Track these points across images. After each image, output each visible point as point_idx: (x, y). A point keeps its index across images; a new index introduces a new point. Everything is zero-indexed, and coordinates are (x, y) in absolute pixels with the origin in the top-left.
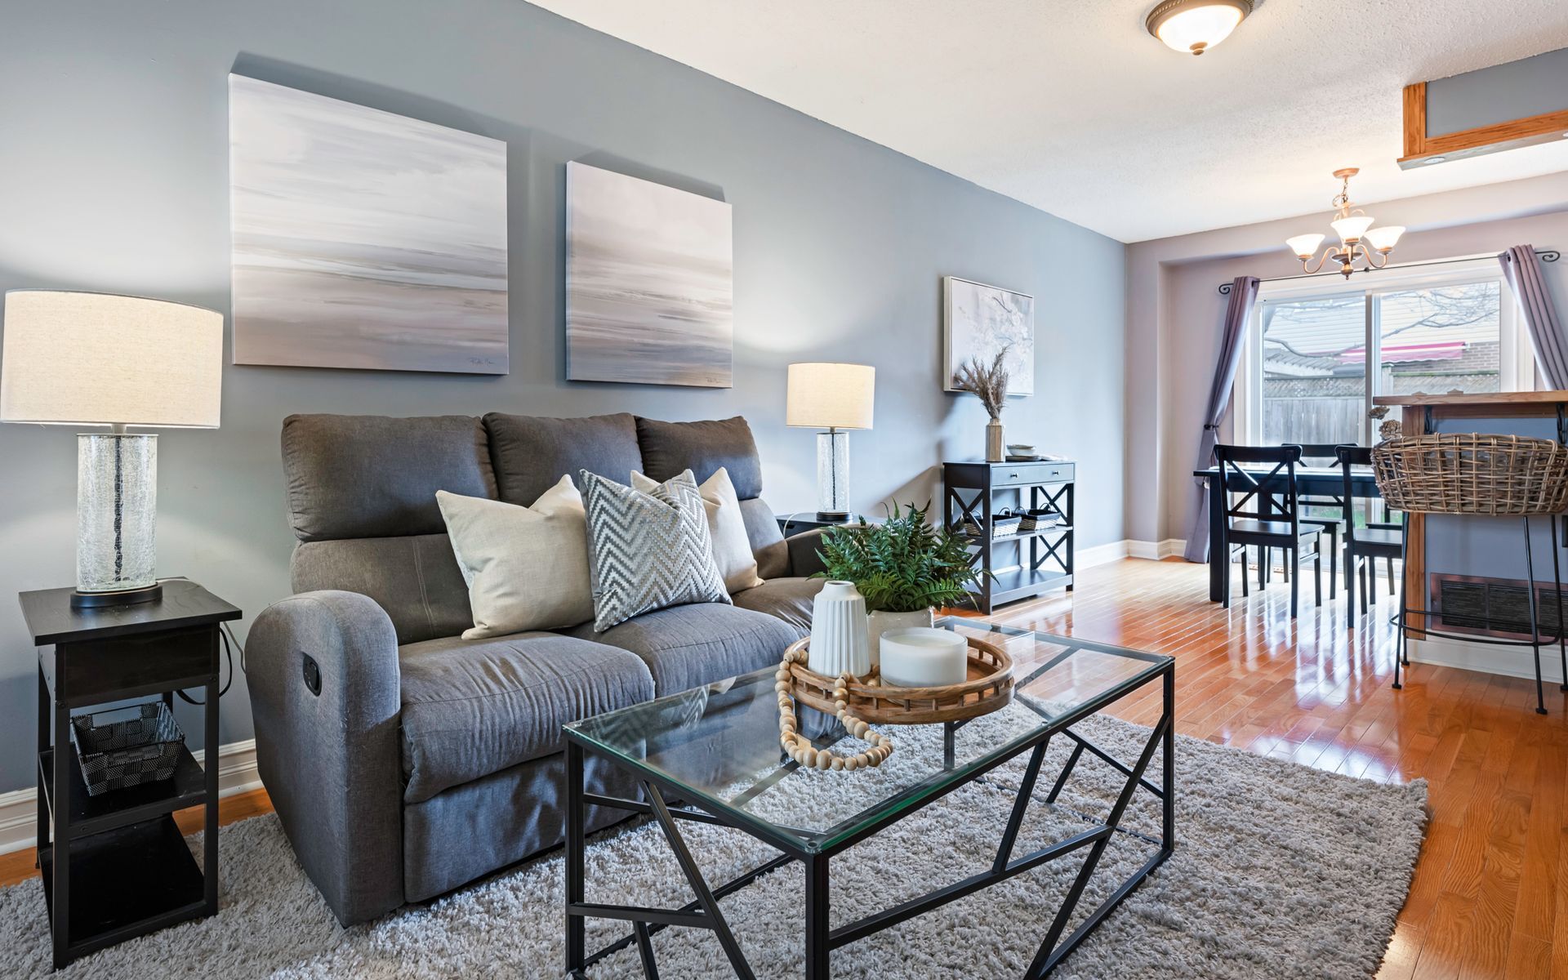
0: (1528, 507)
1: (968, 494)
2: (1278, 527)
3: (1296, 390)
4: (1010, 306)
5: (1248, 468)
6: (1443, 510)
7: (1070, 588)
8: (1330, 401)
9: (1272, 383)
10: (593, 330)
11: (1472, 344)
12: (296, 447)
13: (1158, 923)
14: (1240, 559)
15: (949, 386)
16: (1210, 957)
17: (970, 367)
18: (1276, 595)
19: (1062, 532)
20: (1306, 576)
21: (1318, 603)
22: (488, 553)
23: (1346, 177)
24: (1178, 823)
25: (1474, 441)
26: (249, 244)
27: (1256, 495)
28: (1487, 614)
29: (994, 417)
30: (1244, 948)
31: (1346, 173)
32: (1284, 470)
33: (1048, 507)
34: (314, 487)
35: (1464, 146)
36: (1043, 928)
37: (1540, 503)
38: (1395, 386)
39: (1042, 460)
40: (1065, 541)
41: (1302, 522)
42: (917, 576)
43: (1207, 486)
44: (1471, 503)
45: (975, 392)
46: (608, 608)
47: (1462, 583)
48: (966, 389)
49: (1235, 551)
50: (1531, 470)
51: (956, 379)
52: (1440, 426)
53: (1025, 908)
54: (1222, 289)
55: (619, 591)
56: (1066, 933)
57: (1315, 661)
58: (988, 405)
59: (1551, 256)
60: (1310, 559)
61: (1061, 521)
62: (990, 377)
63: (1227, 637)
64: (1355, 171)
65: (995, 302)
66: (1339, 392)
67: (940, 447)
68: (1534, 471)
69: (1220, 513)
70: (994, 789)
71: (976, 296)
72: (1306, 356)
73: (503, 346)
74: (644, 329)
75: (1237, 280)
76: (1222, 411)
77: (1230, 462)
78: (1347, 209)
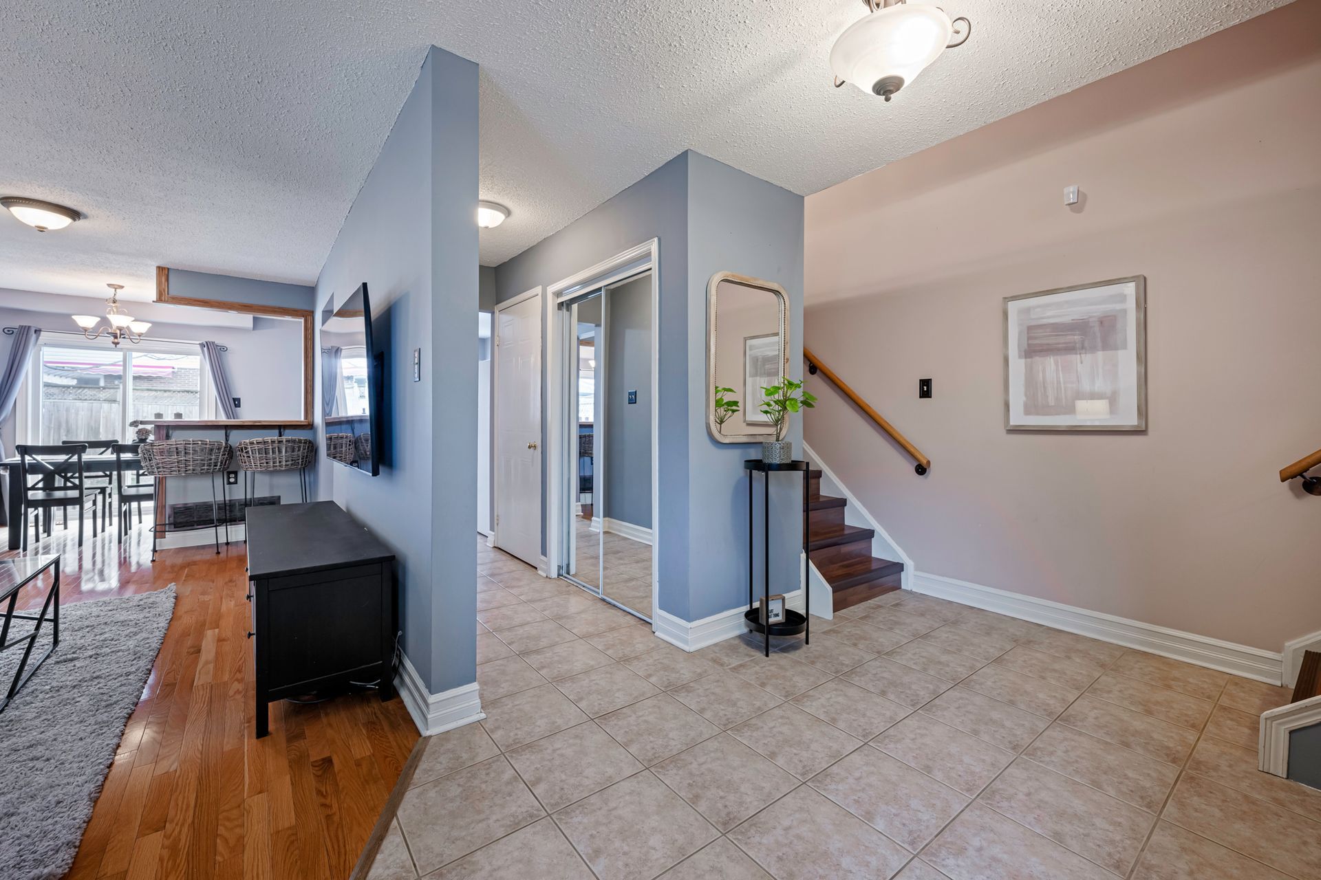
0: (213, 469)
2: (63, 494)
5: (47, 459)
6: (176, 474)
8: (78, 404)
11: (178, 369)
16: (96, 659)
25: (190, 442)
28: (195, 519)
31: (116, 287)
32: (75, 458)
35: (187, 304)
37: (218, 467)
41: (85, 489)
44: (190, 470)
47: (184, 507)
50: (216, 454)
52: (173, 434)
54: (6, 330)
59: (224, 349)
60: (90, 511)
64: (122, 287)
66: (86, 397)
69: (21, 489)
72: (56, 369)
75: (21, 327)
77: (30, 455)
78: (116, 307)
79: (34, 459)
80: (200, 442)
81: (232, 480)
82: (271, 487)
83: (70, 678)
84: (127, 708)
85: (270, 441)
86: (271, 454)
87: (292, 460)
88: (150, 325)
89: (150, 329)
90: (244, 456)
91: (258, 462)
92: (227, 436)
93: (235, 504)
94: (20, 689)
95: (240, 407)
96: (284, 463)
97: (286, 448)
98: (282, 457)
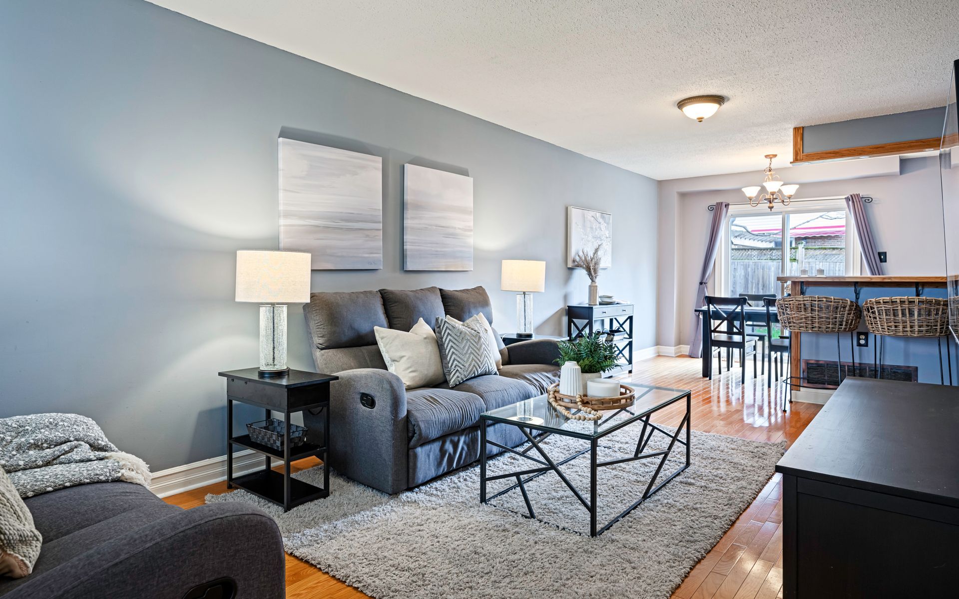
0: (839, 329)
1: (580, 322)
2: (737, 338)
3: (751, 256)
4: (601, 220)
5: (722, 308)
6: (805, 330)
7: (630, 372)
8: (770, 263)
9: (738, 251)
10: (416, 246)
12: (318, 308)
13: (686, 484)
14: (717, 356)
15: (570, 265)
16: (704, 490)
17: (581, 254)
18: (735, 373)
19: (627, 341)
20: (749, 364)
21: (755, 377)
22: (403, 354)
23: (771, 158)
24: (691, 457)
25: (817, 299)
26: (287, 215)
27: (726, 322)
28: (825, 378)
29: (593, 281)
30: (716, 487)
31: (771, 156)
32: (739, 309)
33: (619, 328)
34: (327, 326)
35: (819, 159)
36: (646, 487)
37: (843, 327)
38: (805, 255)
39: (617, 304)
40: (628, 347)
41: (747, 335)
42: (598, 359)
43: (701, 317)
44: (816, 327)
45: (584, 268)
46: (455, 377)
47: (816, 364)
48: (578, 266)
49: (715, 350)
50: (840, 312)
51: (574, 261)
52: (807, 290)
53: (638, 482)
54: (710, 208)
55: (459, 369)
56: (653, 487)
57: (754, 405)
58: (590, 274)
59: (869, 200)
60: (751, 354)
61: (627, 336)
62: (591, 260)
63: (710, 393)
64: (775, 156)
65: (593, 218)
67: (566, 297)
68: (841, 313)
69: (708, 331)
70: (617, 450)
71: (584, 216)
72: (757, 236)
73: (380, 256)
74: (437, 244)
75: (717, 203)
76: (709, 274)
77: (713, 305)
78: (771, 175)
79: (715, 308)
80: (830, 299)
81: (862, 342)
82: (907, 355)
83: (682, 501)
84: (699, 552)
85: (898, 301)
86: (900, 316)
87: (928, 326)
88: (797, 186)
89: (798, 190)
90: (870, 317)
91: (886, 324)
92: (857, 294)
93: (866, 369)
94: (651, 495)
95: (886, 261)
96: (916, 328)
97: (919, 310)
98: (915, 320)
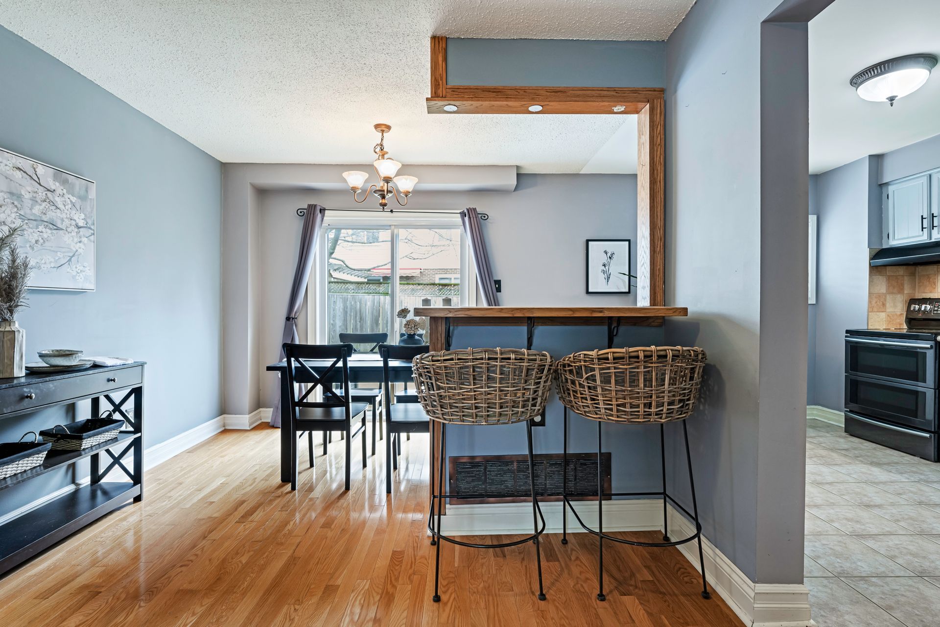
2: (336, 413)
3: (349, 289)
5: (311, 363)
6: (473, 422)
7: (138, 499)
9: (337, 284)
14: (307, 445)
19: (128, 440)
23: (383, 131)
25: (498, 356)
27: (319, 387)
31: (383, 128)
32: (340, 364)
40: (132, 449)
47: (469, 462)
52: (455, 332)
54: (299, 212)
59: (485, 217)
61: (127, 428)
64: (389, 127)
66: (371, 291)
69: (289, 404)
72: (354, 270)
75: (309, 206)
76: (300, 305)
77: (297, 358)
79: (300, 362)
80: (513, 356)
81: (538, 419)
86: (642, 384)
90: (584, 387)
97: (673, 373)
98: (663, 392)
